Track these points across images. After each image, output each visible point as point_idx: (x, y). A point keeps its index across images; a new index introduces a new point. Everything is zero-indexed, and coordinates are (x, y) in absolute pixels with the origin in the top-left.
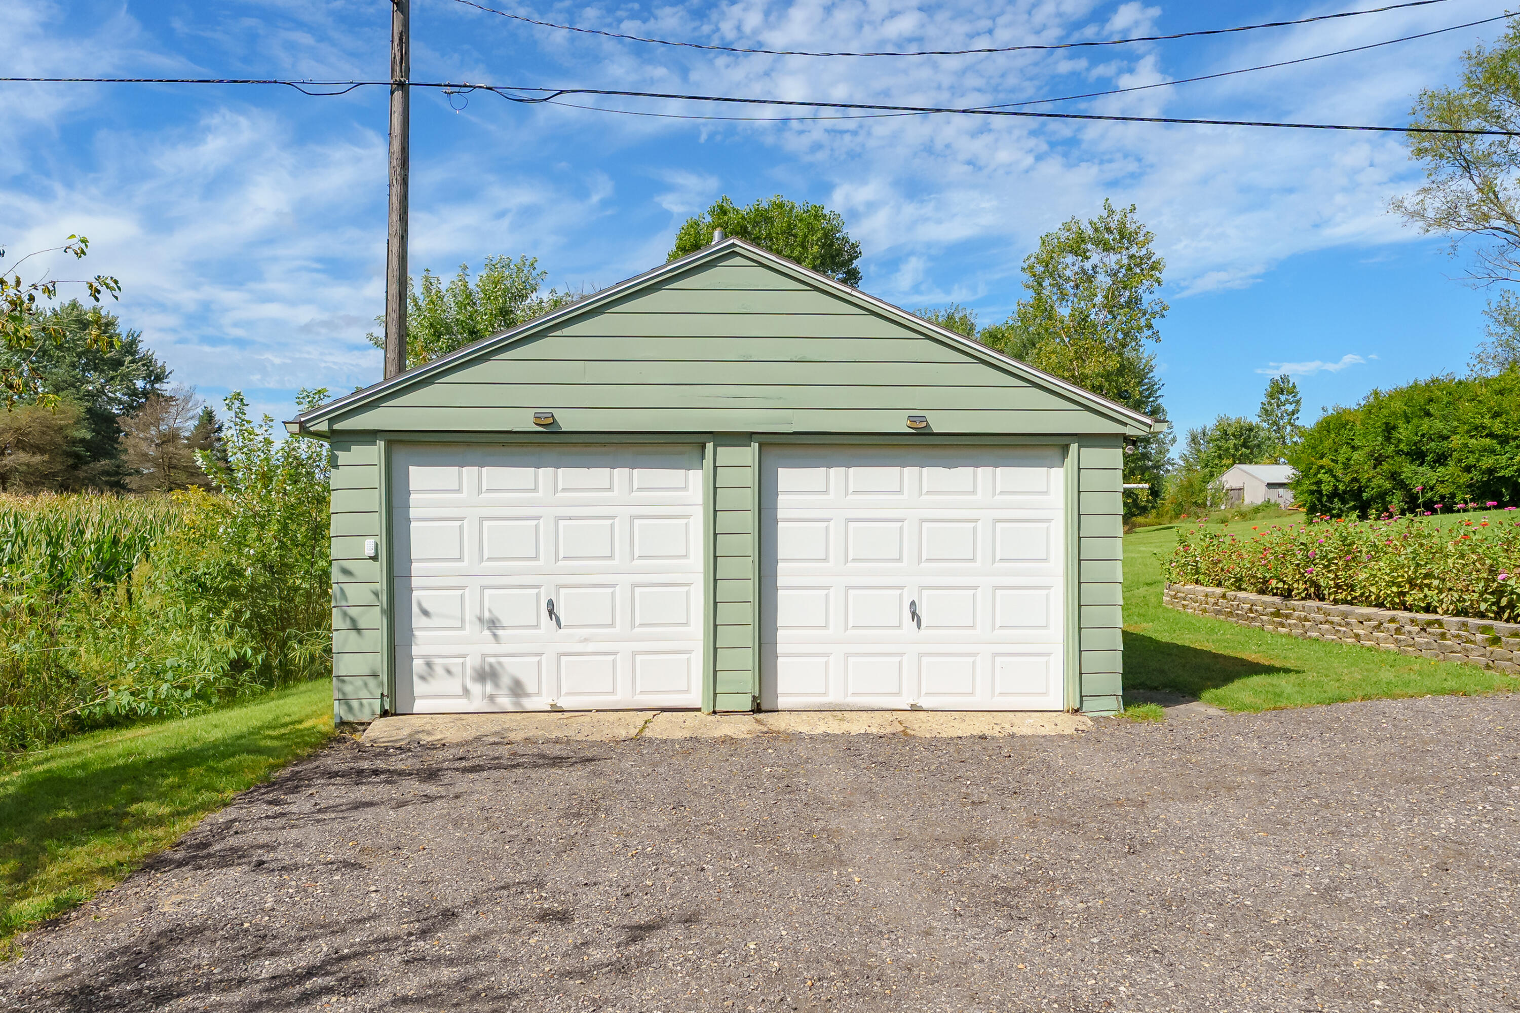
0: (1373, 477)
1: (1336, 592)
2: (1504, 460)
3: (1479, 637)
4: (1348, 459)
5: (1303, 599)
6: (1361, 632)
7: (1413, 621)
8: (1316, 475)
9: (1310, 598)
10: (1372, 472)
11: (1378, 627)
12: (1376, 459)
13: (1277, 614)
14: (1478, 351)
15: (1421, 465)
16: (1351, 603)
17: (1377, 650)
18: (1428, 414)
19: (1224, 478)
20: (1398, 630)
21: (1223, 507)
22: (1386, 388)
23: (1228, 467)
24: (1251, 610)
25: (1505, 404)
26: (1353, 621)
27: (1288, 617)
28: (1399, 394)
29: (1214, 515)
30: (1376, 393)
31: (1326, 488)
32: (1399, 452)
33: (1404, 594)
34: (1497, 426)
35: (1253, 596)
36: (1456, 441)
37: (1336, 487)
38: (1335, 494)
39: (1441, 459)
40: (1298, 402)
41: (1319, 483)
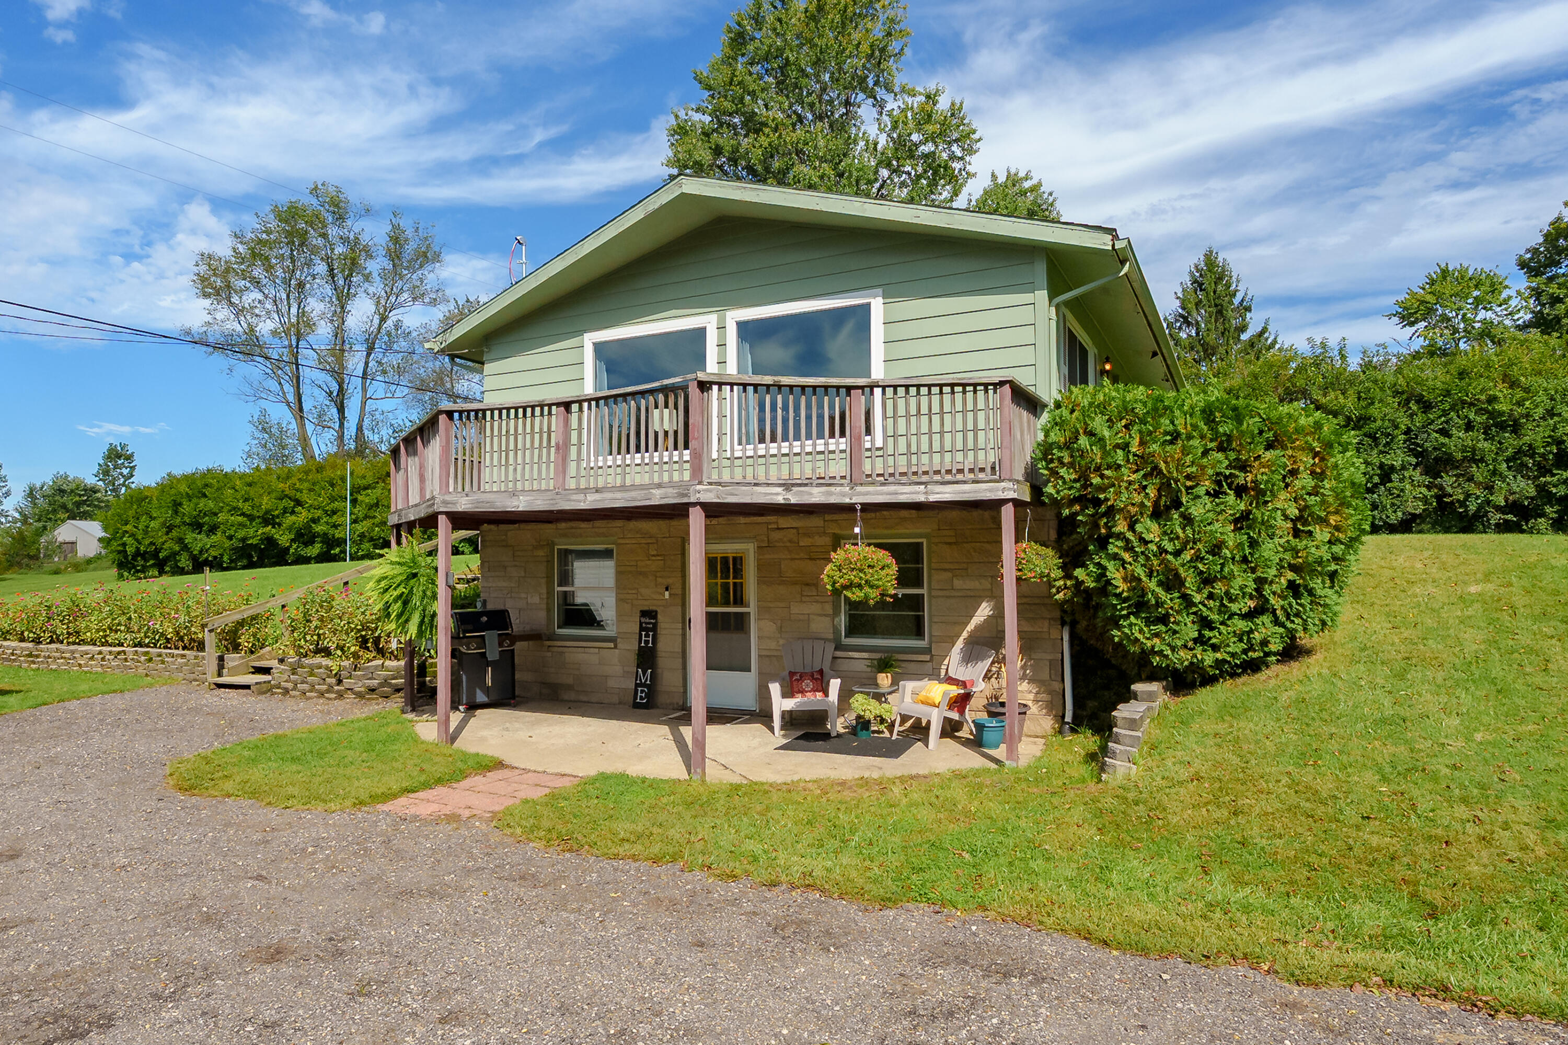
0: (165, 541)
1: (68, 638)
2: (251, 532)
3: (143, 658)
4: (147, 527)
5: (47, 643)
6: (82, 662)
7: (110, 652)
8: (121, 538)
9: (54, 642)
10: (165, 538)
11: (92, 658)
12: (168, 527)
13: (30, 655)
14: (247, 449)
15: (200, 533)
16: (79, 644)
17: (91, 673)
18: (205, 496)
19: (56, 533)
20: (103, 659)
21: (56, 559)
22: (178, 472)
23: (63, 521)
24: (13, 654)
25: (252, 493)
26: (77, 655)
27: (37, 656)
28: (186, 477)
29: (47, 567)
30: (169, 474)
31: (130, 550)
32: (184, 523)
33: (106, 636)
34: (246, 508)
35: (14, 644)
36: (222, 517)
37: (138, 549)
38: (137, 553)
39: (213, 529)
40: (133, 468)
41: (124, 545)
